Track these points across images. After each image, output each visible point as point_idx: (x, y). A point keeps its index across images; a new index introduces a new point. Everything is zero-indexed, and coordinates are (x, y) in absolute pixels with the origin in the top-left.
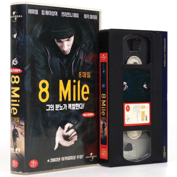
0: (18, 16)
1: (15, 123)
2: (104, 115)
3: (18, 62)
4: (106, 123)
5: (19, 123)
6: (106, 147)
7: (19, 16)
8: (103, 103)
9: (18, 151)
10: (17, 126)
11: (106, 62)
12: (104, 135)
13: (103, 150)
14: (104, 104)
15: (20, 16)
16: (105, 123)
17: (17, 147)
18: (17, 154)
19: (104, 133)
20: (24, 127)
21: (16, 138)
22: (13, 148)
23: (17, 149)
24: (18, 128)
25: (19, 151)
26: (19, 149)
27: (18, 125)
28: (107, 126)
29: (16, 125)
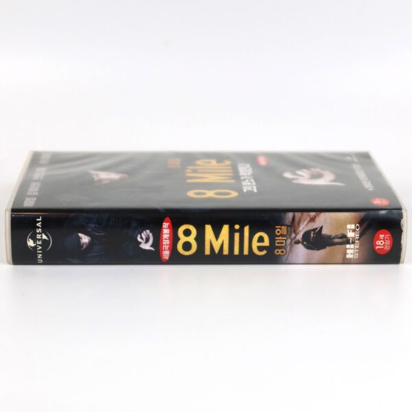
0: (39, 228)
1: (289, 241)
3: (145, 230)
5: (288, 226)
7: (39, 225)
9: (354, 231)
10: (295, 232)
15: (39, 222)
17: (344, 233)
18: (361, 235)
20: (296, 213)
21: (325, 235)
22: (348, 246)
23: (350, 235)
24: (301, 228)
25: (353, 227)
26: (349, 226)
27: (292, 230)
29: (293, 235)
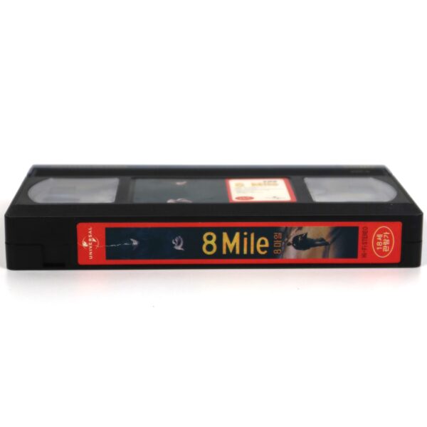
2: (267, 245)
4: (291, 229)
6: (365, 233)
8: (231, 247)
11: (107, 230)
12: (328, 240)
13: (376, 246)
14: (233, 244)
16: (293, 234)
19: (322, 240)
28: (300, 224)
